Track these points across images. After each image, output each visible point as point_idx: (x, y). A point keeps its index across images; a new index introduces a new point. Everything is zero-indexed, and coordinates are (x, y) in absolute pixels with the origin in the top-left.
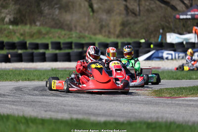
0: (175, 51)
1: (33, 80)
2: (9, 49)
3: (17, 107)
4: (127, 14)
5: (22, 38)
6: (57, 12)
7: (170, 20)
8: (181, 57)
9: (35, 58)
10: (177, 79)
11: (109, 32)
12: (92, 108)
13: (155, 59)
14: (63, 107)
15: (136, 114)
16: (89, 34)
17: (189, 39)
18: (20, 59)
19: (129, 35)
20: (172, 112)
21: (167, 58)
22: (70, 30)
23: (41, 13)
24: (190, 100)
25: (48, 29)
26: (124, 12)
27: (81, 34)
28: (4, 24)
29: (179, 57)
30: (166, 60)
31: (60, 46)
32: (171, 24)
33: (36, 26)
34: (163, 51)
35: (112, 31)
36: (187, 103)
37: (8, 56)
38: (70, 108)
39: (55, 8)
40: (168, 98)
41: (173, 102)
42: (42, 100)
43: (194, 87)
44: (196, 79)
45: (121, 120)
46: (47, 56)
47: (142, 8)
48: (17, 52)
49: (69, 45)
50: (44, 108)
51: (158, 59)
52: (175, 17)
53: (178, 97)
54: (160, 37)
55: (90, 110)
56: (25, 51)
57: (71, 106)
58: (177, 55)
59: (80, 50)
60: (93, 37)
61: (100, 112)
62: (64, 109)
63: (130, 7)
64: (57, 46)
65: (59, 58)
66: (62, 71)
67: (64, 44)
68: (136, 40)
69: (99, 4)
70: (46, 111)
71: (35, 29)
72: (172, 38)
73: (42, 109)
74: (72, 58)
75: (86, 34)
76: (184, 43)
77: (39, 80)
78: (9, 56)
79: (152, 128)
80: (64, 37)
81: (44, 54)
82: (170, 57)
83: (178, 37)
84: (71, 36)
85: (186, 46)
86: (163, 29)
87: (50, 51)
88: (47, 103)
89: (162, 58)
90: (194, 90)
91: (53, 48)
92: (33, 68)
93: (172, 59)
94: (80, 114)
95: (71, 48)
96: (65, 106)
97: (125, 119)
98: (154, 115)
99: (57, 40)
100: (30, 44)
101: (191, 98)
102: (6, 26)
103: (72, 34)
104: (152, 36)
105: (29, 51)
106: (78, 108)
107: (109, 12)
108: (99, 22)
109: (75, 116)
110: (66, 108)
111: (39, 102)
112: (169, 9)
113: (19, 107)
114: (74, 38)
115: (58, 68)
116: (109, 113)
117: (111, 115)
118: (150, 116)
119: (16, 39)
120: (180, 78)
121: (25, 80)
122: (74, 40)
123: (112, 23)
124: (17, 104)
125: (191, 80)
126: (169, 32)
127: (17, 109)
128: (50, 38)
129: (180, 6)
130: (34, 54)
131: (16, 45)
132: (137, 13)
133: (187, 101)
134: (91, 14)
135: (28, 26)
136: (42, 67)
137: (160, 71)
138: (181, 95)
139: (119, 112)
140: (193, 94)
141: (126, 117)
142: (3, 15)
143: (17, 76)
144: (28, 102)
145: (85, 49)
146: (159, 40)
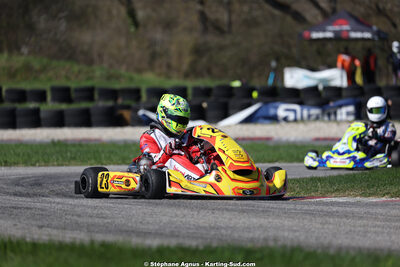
0: (301, 103)
1: (16, 164)
4: (205, 30)
6: (63, 25)
7: (291, 42)
8: (313, 117)
9: (18, 120)
11: (169, 66)
12: (133, 220)
13: (261, 120)
14: (75, 217)
15: (223, 231)
16: (128, 70)
17: (330, 80)
19: (209, 72)
20: (295, 228)
21: (285, 119)
22: (90, 62)
23: (31, 28)
24: (332, 204)
25: (45, 61)
26: (199, 26)
27: (112, 71)
29: (309, 116)
30: (283, 123)
31: (69, 95)
32: (294, 50)
33: (22, 54)
34: (277, 104)
35: (174, 62)
36: (325, 208)
38: (90, 220)
39: (60, 19)
40: (287, 199)
41: (298, 207)
42: (32, 205)
45: (193, 243)
46: (42, 115)
47: (234, 17)
49: (88, 93)
50: (36, 220)
51: (267, 122)
52: (300, 35)
53: (307, 198)
54: (272, 75)
55: (130, 224)
57: (91, 216)
58: (305, 113)
59: (110, 103)
60: (136, 76)
61: (151, 227)
62: (77, 223)
63: (211, 16)
64: (64, 94)
65: (67, 119)
66: (74, 145)
67: (76, 90)
68: (223, 82)
69: (149, 11)
70: (41, 227)
71: (18, 61)
72: (296, 78)
73: (34, 223)
74: (93, 119)
75: (123, 70)
76: (321, 87)
77: (27, 163)
80: (77, 77)
81: (37, 111)
82: (291, 116)
83: (307, 77)
84: (91, 75)
85: (324, 95)
86: (278, 60)
87: (50, 106)
88: (42, 210)
89: (274, 119)
90: (339, 182)
91: (54, 99)
92: (15, 140)
93: (295, 120)
94: (110, 232)
95: (91, 98)
96: (79, 216)
97: (200, 241)
98: (258, 234)
99: (62, 83)
100: (7, 91)
101: (334, 199)
103: (94, 72)
104: (256, 73)
105: (7, 105)
106: (106, 221)
107: (169, 25)
108: (149, 47)
109: (99, 237)
110: (80, 220)
111: (27, 208)
112: (289, 19)
114: (98, 78)
115: (66, 140)
116: (168, 230)
117: (172, 235)
118: (251, 235)
122: (98, 82)
123: (173, 48)
126: (289, 66)
128: (50, 79)
129: (311, 14)
130: (17, 113)
132: (226, 29)
133: (327, 204)
134: (132, 29)
135: (5, 55)
136: (33, 138)
137: (271, 144)
138: (313, 194)
139: (189, 228)
140: (337, 190)
141: (202, 238)
144: (5, 208)
145: (120, 101)
146: (270, 82)
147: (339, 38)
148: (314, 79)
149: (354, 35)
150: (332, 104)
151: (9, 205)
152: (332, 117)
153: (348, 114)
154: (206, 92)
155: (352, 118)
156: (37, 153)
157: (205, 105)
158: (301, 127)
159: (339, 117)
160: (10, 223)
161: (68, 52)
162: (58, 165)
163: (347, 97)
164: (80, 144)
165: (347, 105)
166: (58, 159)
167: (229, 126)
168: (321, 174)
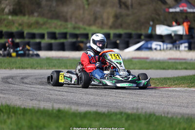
0: (163, 42)
1: (27, 68)
2: (7, 38)
3: (4, 96)
4: (120, 6)
5: (20, 28)
6: (54, 4)
7: (160, 13)
8: (169, 49)
10: (164, 69)
11: (103, 23)
13: (144, 49)
14: (49, 95)
15: (119, 104)
16: (83, 25)
17: (177, 31)
19: (121, 26)
20: (154, 103)
21: (156, 49)
22: (66, 20)
23: (39, 5)
24: (173, 91)
25: (45, 20)
26: (118, 6)
27: (76, 25)
28: (3, 15)
29: (167, 48)
30: (154, 51)
31: (55, 36)
32: (162, 17)
33: (34, 16)
34: (151, 42)
35: (105, 22)
36: (170, 93)
38: (56, 97)
41: (157, 92)
42: (30, 89)
43: (178, 77)
44: (182, 69)
46: (42, 45)
49: (64, 35)
51: (147, 50)
52: (164, 10)
53: (162, 88)
54: (150, 28)
55: (75, 99)
56: (22, 40)
58: (165, 46)
59: (74, 40)
60: (87, 28)
61: (85, 101)
62: (49, 98)
64: (53, 36)
65: (54, 47)
66: (56, 59)
67: (59, 34)
68: (128, 31)
70: (31, 100)
71: (33, 19)
72: (161, 30)
73: (29, 98)
74: (66, 47)
75: (81, 25)
76: (173, 35)
77: (32, 68)
79: (132, 120)
80: (60, 27)
81: (39, 43)
82: (158, 48)
85: (174, 38)
87: (46, 41)
88: (34, 91)
89: (150, 49)
90: (178, 80)
94: (64, 103)
95: (65, 37)
96: (51, 95)
97: (107, 108)
98: (135, 106)
99: (53, 30)
101: (174, 89)
102: (5, 17)
103: (67, 25)
104: (143, 27)
105: (27, 40)
106: (63, 97)
107: (103, 5)
108: (94, 14)
109: (57, 106)
110: (51, 97)
111: (27, 90)
113: (6, 96)
114: (69, 28)
115: (53, 57)
116: (92, 103)
117: (94, 105)
119: (14, 29)
120: (167, 68)
121: (19, 68)
122: (70, 30)
123: (105, 16)
124: (5, 92)
126: (159, 24)
128: (47, 28)
130: (31, 44)
131: (15, 34)
132: (130, 7)
133: (170, 91)
134: (86, 7)
135: (27, 17)
137: (148, 61)
138: (164, 86)
139: (103, 102)
140: (176, 84)
142: (3, 6)
143: (11, 64)
144: (16, 90)
145: (79, 39)
146: (150, 31)
147: (182, 12)
148: (169, 30)
149: (189, 11)
150: (178, 42)
151: (19, 89)
152: (178, 48)
153: (185, 47)
154: (119, 36)
155: (187, 49)
156: (38, 63)
157: (118, 42)
158: (163, 53)
159: (181, 48)
160: (17, 98)
161: (57, 16)
162: (47, 69)
163: (185, 39)
164: (59, 59)
165: (185, 43)
167: (129, 52)
168: (170, 76)
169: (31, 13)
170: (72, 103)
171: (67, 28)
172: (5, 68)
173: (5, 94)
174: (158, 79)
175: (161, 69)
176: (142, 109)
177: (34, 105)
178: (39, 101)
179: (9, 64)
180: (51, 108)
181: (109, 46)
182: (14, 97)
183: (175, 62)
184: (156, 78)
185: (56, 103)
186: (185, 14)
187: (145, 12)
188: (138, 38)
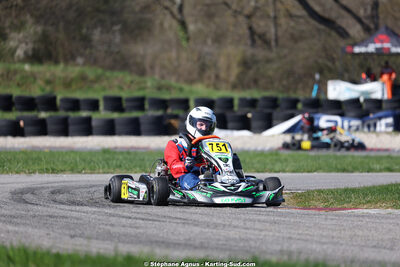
0: (342, 115)
1: (63, 171)
2: (22, 110)
3: (16, 229)
4: (253, 42)
5: (48, 89)
6: (118, 39)
7: (335, 56)
8: (354, 128)
9: (71, 128)
10: (344, 170)
11: (217, 77)
14: (109, 227)
15: (252, 243)
16: (178, 80)
17: (371, 93)
18: (42, 129)
19: (256, 82)
20: (324, 240)
22: (142, 73)
23: (86, 40)
24: (364, 216)
25: (100, 71)
26: (249, 42)
27: (163, 82)
28: (15, 63)
29: (350, 127)
31: (121, 105)
32: (338, 64)
33: (77, 65)
34: (319, 115)
35: (223, 75)
37: (18, 123)
38: (123, 230)
39: (114, 32)
40: (320, 209)
41: (329, 217)
42: (69, 214)
43: (374, 187)
44: (381, 171)
46: (94, 123)
47: (280, 33)
48: (36, 117)
49: (139, 103)
50: (70, 229)
52: (343, 50)
53: (340, 209)
54: (316, 87)
55: (161, 235)
56: (52, 114)
57: (124, 226)
58: (346, 124)
59: (160, 113)
60: (186, 87)
62: (109, 232)
63: (258, 30)
64: (116, 104)
65: (118, 127)
66: (122, 153)
67: (130, 100)
69: (200, 25)
70: (72, 237)
71: (74, 71)
72: (338, 90)
73: (67, 232)
74: (143, 128)
75: (172, 81)
76: (362, 100)
77: (73, 170)
78: (22, 123)
80: (129, 87)
81: (88, 120)
83: (349, 89)
84: (143, 85)
85: (364, 106)
86: (321, 72)
87: (102, 114)
88: (78, 219)
90: (373, 193)
91: (106, 108)
92: (66, 148)
94: (140, 242)
95: (141, 108)
96: (112, 225)
97: (228, 253)
98: (285, 247)
99: (114, 92)
100: (62, 100)
101: (365, 211)
102: (17, 66)
103: (145, 82)
104: (300, 86)
105: (62, 113)
106: (138, 231)
108: (199, 59)
109: (125, 249)
110: (113, 230)
111: (63, 217)
112: (334, 34)
113: (21, 229)
114: (149, 88)
115: (116, 148)
116: (197, 242)
117: (202, 246)
118: (278, 248)
119: (36, 91)
120: (350, 168)
121: (47, 171)
122: (150, 92)
123: (222, 62)
124: (19, 221)
125: (370, 174)
126: (333, 78)
127: (16, 232)
128: (104, 89)
130: (70, 121)
131: (37, 101)
132: (273, 43)
133: (358, 216)
134: (184, 43)
135: (62, 66)
136: (84, 145)
138: (345, 205)
139: (219, 240)
140: (369, 202)
141: (230, 250)
142: (12, 44)
143: (30, 163)
144: (41, 217)
145: (169, 111)
146: (314, 94)
147: (379, 52)
148: (354, 91)
149: (394, 50)
150: (371, 116)
151: (45, 214)
152: (372, 129)
153: (387, 125)
154: (252, 103)
155: (390, 129)
156: (84, 160)
157: (249, 115)
159: (378, 129)
160: (43, 232)
161: (123, 63)
162: (104, 173)
163: (387, 109)
164: (128, 153)
165: (386, 117)
166: (103, 167)
167: (273, 136)
168: (356, 185)
169: (70, 58)
170: (157, 242)
171: (144, 88)
172: (17, 173)
173: (17, 224)
174: (332, 192)
175: (338, 170)
176: (300, 253)
177: (78, 248)
178: (89, 238)
179: (26, 162)
180: (112, 253)
181: (230, 125)
182: (36, 230)
183: (366, 157)
184: (329, 190)
185: (123, 242)
186: (386, 58)
187: (306, 53)
188: (292, 108)
